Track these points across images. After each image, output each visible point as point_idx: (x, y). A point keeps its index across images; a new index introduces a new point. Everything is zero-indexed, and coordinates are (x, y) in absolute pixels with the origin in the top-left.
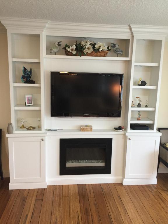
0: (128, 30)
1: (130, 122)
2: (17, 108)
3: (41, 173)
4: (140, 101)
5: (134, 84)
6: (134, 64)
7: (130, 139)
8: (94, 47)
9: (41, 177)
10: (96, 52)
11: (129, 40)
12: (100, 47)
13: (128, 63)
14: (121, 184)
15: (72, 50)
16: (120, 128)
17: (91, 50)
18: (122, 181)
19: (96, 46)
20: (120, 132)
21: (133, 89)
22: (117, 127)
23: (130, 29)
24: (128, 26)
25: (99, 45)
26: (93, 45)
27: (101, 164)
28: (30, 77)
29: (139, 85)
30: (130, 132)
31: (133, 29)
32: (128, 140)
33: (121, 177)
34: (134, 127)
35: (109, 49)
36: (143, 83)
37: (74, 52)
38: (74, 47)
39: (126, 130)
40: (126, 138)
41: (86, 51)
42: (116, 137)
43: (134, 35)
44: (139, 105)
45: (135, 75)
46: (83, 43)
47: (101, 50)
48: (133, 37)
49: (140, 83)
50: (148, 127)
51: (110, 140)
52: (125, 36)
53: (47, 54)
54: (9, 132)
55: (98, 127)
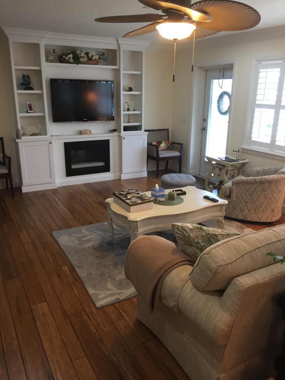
0: (116, 42)
1: (123, 125)
2: (21, 115)
4: (128, 105)
5: (124, 91)
6: (122, 72)
7: (124, 138)
8: (88, 56)
9: (51, 178)
10: (90, 61)
11: (116, 50)
12: (93, 56)
13: (117, 72)
14: (120, 179)
15: (69, 58)
16: (115, 130)
17: (85, 59)
18: (120, 177)
19: (90, 55)
20: (115, 134)
21: (124, 95)
22: (112, 129)
23: (117, 41)
24: (115, 39)
25: (92, 54)
26: (87, 54)
27: (101, 164)
28: (30, 84)
29: (127, 91)
30: (123, 133)
31: (120, 42)
32: (123, 140)
33: (118, 174)
34: (126, 129)
35: (100, 58)
36: (130, 89)
37: (72, 61)
38: (71, 56)
39: (120, 132)
40: (120, 138)
41: (82, 60)
42: (112, 138)
43: (121, 46)
44: (128, 110)
45: (124, 83)
46: (78, 52)
47: (93, 59)
48: (119, 48)
49: (128, 89)
50: (137, 128)
51: (107, 142)
52: (113, 47)
53: (46, 62)
54: (18, 138)
55: (95, 131)
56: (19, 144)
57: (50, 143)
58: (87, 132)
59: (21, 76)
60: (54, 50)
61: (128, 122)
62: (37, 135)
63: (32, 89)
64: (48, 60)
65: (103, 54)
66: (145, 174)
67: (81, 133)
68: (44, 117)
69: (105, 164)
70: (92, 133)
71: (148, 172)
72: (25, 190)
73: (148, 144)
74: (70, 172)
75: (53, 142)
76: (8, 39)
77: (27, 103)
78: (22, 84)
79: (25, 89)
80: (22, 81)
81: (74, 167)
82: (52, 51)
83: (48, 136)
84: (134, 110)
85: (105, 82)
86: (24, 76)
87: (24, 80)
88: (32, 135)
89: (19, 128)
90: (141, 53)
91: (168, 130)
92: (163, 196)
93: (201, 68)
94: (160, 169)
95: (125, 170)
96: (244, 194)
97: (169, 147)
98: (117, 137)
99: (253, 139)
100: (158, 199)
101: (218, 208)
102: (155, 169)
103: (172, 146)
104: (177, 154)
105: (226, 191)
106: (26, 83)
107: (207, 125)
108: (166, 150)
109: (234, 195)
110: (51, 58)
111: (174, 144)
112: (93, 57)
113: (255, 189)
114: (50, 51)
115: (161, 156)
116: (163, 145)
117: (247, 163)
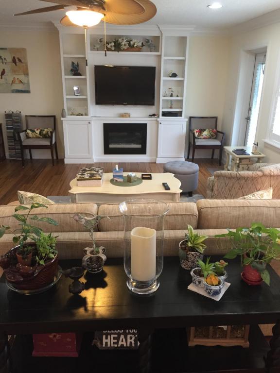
0: (157, 29)
1: (161, 110)
2: (68, 97)
3: (89, 151)
4: (172, 91)
6: (163, 58)
7: (160, 123)
9: (89, 154)
10: (131, 48)
11: (159, 36)
12: (134, 43)
13: (160, 56)
14: (155, 163)
15: (111, 46)
16: (154, 115)
17: (127, 47)
18: (156, 160)
19: (132, 43)
20: (154, 118)
21: (164, 80)
22: (152, 114)
24: (156, 26)
25: (134, 41)
26: (129, 42)
27: (139, 146)
28: (77, 70)
29: (170, 77)
30: (162, 118)
31: (161, 29)
32: (160, 125)
33: (154, 157)
34: (165, 114)
35: (143, 45)
36: (174, 75)
37: (113, 48)
38: (113, 44)
39: (158, 117)
40: (158, 123)
41: (123, 47)
42: (150, 123)
43: (163, 32)
44: (171, 96)
46: (120, 40)
47: (135, 46)
48: (162, 34)
49: (171, 75)
50: (178, 114)
51: (146, 125)
52: (156, 34)
53: (91, 50)
54: (63, 116)
55: (136, 114)
56: (64, 123)
57: (89, 123)
58: (126, 115)
59: (71, 63)
61: (171, 108)
62: (82, 115)
63: (80, 75)
64: (94, 48)
67: (122, 116)
68: (86, 100)
69: (142, 146)
70: (131, 116)
72: (66, 161)
74: (108, 151)
75: (92, 122)
76: (58, 31)
78: (72, 70)
79: (74, 75)
80: (72, 68)
81: (111, 146)
82: (99, 40)
83: (89, 117)
84: (177, 96)
86: (73, 63)
87: (73, 67)
88: (78, 115)
89: (66, 108)
90: (186, 38)
91: (216, 118)
92: (121, 177)
93: (250, 52)
95: (160, 154)
96: (224, 189)
97: (212, 135)
98: (155, 121)
100: (115, 179)
103: (216, 134)
104: (218, 143)
108: (210, 138)
110: (98, 46)
111: (219, 133)
112: (134, 45)
114: (97, 40)
115: (197, 144)
116: (205, 133)
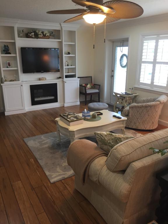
0: (60, 25)
1: (65, 74)
2: (4, 69)
4: (68, 63)
5: (65, 54)
6: (64, 43)
7: (66, 82)
8: (43, 34)
9: (22, 106)
10: (45, 36)
11: (60, 30)
12: (46, 34)
13: (61, 43)
14: (64, 107)
15: (32, 35)
16: (60, 78)
17: (42, 36)
18: (64, 105)
19: (44, 33)
20: (60, 80)
21: (65, 56)
22: (58, 77)
23: (61, 25)
24: (59, 24)
25: (46, 33)
26: (43, 32)
27: (53, 98)
29: (67, 54)
30: (65, 79)
31: (62, 25)
32: (65, 83)
33: (63, 103)
34: (67, 77)
35: (50, 35)
36: (69, 53)
37: (33, 36)
38: (33, 34)
39: (63, 78)
40: (63, 82)
41: (39, 36)
42: (58, 82)
43: (63, 28)
44: (68, 65)
45: (65, 49)
46: (37, 31)
47: (47, 35)
49: (67, 53)
50: (73, 76)
51: (56, 84)
52: (58, 28)
53: (18, 37)
54: (2, 83)
55: (49, 78)
56: (3, 87)
57: (22, 86)
58: (43, 79)
59: (3, 46)
60: (23, 30)
61: (68, 73)
62: (13, 81)
63: (10, 53)
64: (19, 36)
65: (52, 33)
66: (78, 103)
67: (40, 79)
68: (18, 70)
69: (55, 97)
70: (47, 79)
71: (80, 102)
72: (6, 114)
73: (80, 85)
74: (34, 103)
75: (23, 85)
77: (7, 62)
78: (4, 51)
79: (6, 54)
80: (4, 49)
81: (36, 99)
82: (22, 31)
83: (20, 81)
84: (71, 66)
85: (54, 49)
86: (5, 46)
87: (5, 48)
88: (11, 81)
89: (3, 77)
90: (75, 32)
91: (91, 77)
92: (89, 116)
93: (110, 40)
94: (87, 100)
95: (66, 101)
96: (136, 113)
97: (92, 87)
98: (61, 82)
99: (141, 82)
100: (86, 118)
101: (122, 122)
102: (84, 100)
103: (94, 86)
104: (97, 91)
105: (126, 113)
106: (6, 50)
107: (114, 73)
108: (91, 88)
109: (130, 114)
110: (21, 35)
111: (95, 85)
112: (46, 35)
113: (143, 111)
114: (21, 31)
115: (87, 92)
116: (89, 86)
117: (138, 95)
